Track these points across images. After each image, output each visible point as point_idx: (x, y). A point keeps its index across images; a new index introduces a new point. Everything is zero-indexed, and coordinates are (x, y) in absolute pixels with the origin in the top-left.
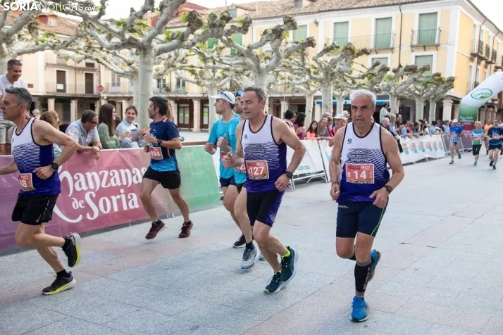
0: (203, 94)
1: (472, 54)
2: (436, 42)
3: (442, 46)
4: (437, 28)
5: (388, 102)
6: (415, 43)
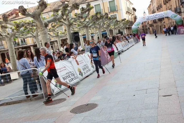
0: (34, 43)
1: (126, 12)
2: (117, 10)
3: (118, 11)
4: (116, 5)
5: (106, 33)
6: (110, 11)
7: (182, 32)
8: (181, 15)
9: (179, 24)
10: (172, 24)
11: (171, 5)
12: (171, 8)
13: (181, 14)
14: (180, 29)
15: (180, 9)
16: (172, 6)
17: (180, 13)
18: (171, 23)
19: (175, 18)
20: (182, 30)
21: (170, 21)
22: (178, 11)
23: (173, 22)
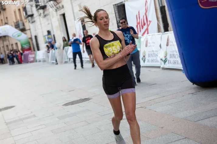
7: (32, 59)
8: (26, 34)
9: (26, 47)
10: (10, 47)
11: (7, 18)
12: (6, 22)
13: (25, 32)
14: (28, 55)
15: (24, 25)
16: (9, 19)
17: (23, 30)
18: (7, 46)
19: (19, 38)
20: (30, 56)
21: (6, 43)
22: (21, 27)
23: (12, 45)
